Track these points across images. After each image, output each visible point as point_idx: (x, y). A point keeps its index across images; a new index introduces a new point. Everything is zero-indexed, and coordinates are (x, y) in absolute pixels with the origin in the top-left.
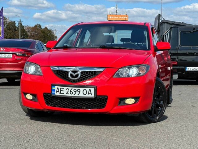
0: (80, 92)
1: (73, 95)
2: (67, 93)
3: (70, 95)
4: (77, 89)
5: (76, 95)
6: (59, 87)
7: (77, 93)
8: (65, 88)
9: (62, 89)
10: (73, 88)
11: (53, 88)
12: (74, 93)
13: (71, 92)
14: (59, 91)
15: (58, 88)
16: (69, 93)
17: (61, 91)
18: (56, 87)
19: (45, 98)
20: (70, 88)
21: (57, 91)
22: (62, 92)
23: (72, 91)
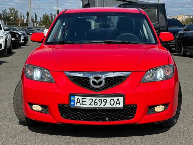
0: (106, 102)
1: (98, 106)
2: (90, 105)
3: (94, 106)
4: (103, 99)
5: (102, 106)
6: (80, 98)
7: (103, 103)
8: (88, 98)
9: (83, 100)
10: (98, 98)
11: (72, 99)
12: (99, 103)
13: (95, 102)
14: (80, 102)
15: (78, 99)
16: (93, 103)
17: (82, 102)
18: (76, 97)
19: (60, 110)
20: (94, 99)
21: (77, 102)
22: (84, 103)
23: (97, 101)
